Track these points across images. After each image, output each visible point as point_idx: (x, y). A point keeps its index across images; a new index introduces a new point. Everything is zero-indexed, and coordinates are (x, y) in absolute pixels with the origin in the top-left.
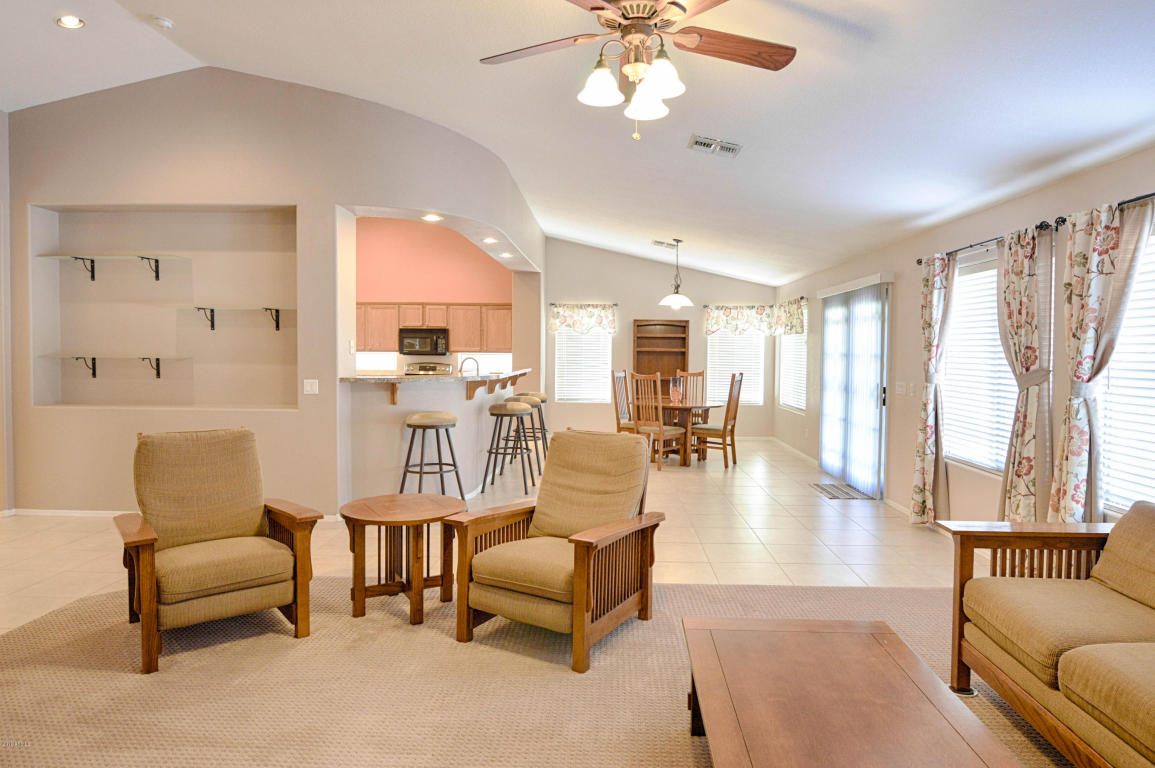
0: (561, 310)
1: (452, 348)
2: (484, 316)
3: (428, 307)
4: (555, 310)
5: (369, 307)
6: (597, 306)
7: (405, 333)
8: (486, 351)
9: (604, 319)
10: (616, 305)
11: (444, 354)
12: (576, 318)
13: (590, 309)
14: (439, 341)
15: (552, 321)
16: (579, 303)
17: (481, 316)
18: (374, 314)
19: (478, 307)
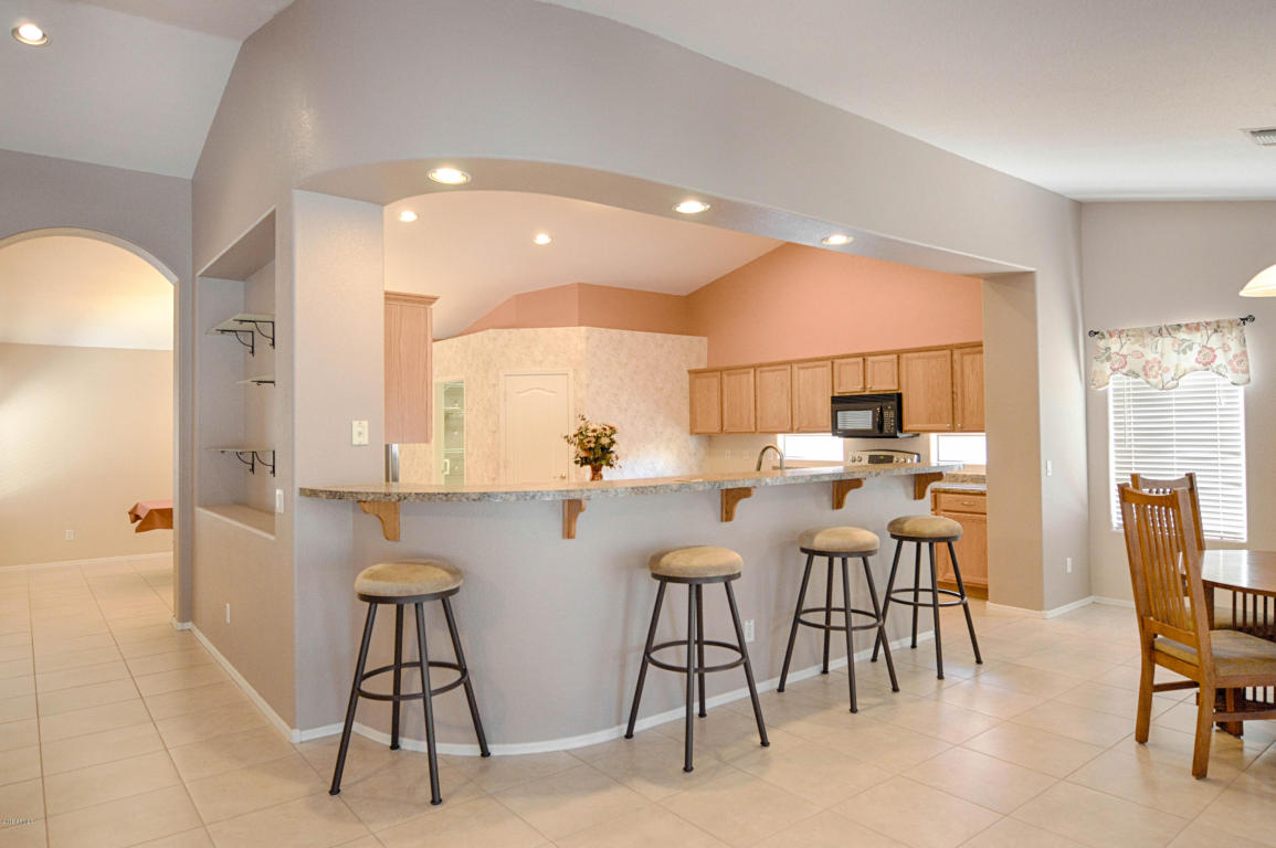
0: (1114, 345)
1: (907, 426)
2: (957, 367)
3: (870, 359)
4: (1102, 344)
6: (1197, 327)
7: (841, 402)
8: (962, 430)
9: (1219, 353)
10: (1250, 318)
11: (895, 436)
12: (1150, 356)
13: (1182, 335)
14: (886, 414)
15: (1096, 366)
16: (1154, 325)
17: (952, 368)
18: (802, 376)
19: (948, 352)
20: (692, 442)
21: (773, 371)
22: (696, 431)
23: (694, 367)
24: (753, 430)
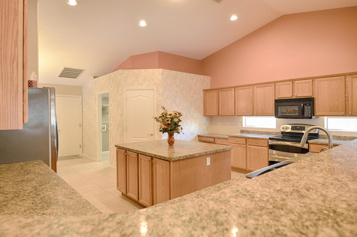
1: (317, 113)
2: (349, 84)
3: (296, 82)
5: (255, 87)
7: (279, 102)
11: (311, 118)
14: (306, 107)
17: (345, 85)
18: (259, 91)
19: (343, 77)
20: (204, 119)
21: (244, 89)
22: (206, 115)
23: (205, 88)
24: (234, 114)
